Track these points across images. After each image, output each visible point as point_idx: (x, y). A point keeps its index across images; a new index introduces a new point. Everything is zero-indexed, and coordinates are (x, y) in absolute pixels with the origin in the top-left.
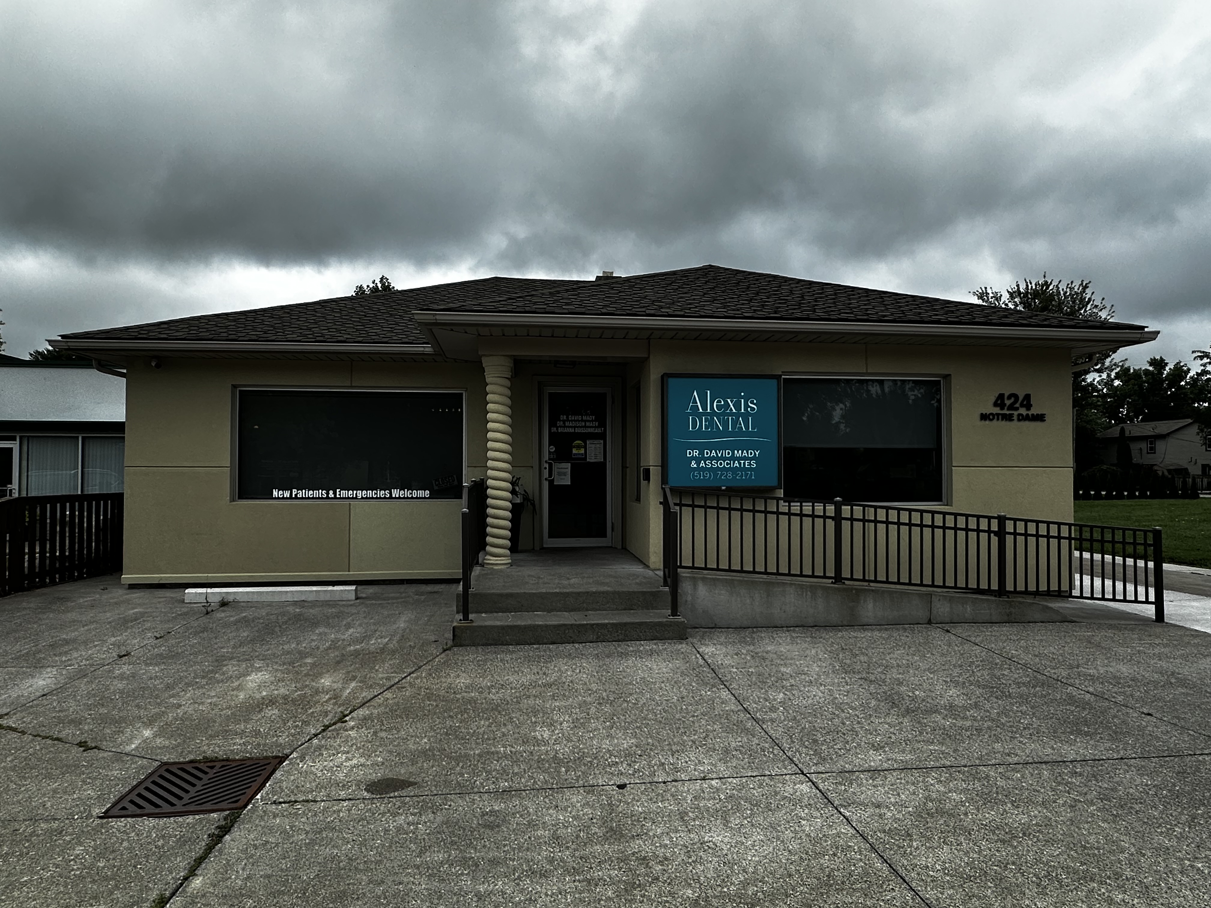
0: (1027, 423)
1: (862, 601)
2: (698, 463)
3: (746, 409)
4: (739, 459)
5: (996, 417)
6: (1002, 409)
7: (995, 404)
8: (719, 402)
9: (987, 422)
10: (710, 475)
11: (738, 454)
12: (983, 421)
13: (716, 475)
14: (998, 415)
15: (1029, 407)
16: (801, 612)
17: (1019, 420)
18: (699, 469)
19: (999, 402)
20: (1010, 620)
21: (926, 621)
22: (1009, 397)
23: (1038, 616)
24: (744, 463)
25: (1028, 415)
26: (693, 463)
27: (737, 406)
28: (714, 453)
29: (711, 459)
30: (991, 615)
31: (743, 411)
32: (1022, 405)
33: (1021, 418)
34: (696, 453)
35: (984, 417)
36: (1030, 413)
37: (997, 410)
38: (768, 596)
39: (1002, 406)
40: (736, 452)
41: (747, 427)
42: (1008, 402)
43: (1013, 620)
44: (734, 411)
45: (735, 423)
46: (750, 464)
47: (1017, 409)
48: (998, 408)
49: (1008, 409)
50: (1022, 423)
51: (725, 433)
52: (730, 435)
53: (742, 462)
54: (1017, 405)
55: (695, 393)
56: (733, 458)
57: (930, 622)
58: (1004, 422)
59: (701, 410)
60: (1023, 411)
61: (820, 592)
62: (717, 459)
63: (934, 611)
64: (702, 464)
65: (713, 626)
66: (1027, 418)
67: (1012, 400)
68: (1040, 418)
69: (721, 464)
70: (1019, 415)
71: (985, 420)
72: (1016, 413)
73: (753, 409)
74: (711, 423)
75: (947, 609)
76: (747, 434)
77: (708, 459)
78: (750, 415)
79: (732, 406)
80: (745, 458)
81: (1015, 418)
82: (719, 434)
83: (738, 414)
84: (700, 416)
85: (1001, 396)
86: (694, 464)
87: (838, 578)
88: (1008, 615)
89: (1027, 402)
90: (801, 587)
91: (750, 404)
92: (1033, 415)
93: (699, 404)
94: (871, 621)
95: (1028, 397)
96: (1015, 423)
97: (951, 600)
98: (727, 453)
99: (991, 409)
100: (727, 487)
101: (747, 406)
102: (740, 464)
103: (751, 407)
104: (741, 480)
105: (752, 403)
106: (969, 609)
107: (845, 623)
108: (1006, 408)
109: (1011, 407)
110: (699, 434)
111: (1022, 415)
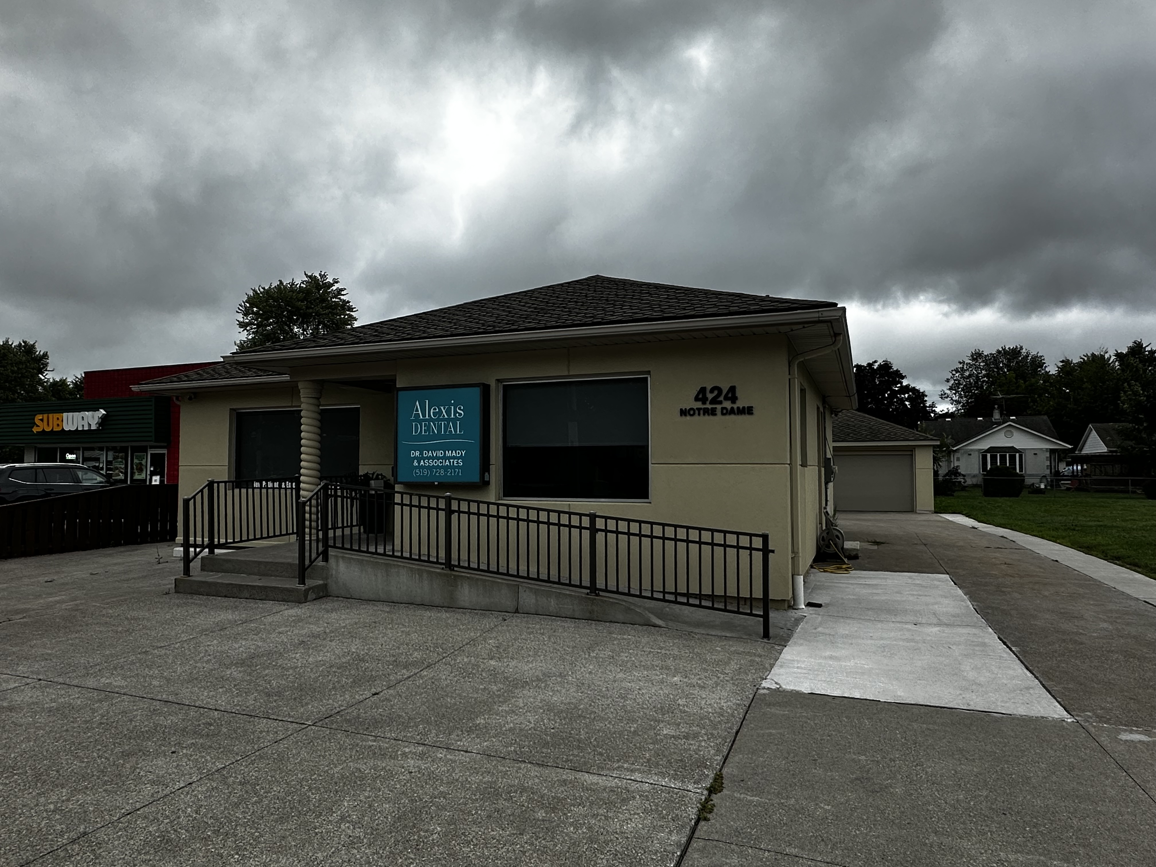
0: (733, 417)
1: (459, 587)
2: (419, 463)
3: (455, 415)
4: (449, 458)
5: (697, 412)
6: (704, 403)
7: (697, 399)
8: (435, 409)
9: (688, 418)
10: (428, 473)
11: (448, 454)
12: (684, 417)
13: (432, 472)
14: (699, 409)
15: (734, 399)
16: (411, 591)
17: (723, 414)
18: (419, 467)
19: (701, 396)
20: (592, 618)
21: (514, 611)
22: (712, 391)
23: (620, 617)
24: (453, 462)
25: (732, 408)
26: (416, 461)
27: (448, 412)
28: (430, 454)
29: (429, 458)
30: (574, 610)
31: (452, 416)
32: (726, 398)
33: (725, 412)
34: (417, 453)
35: (684, 413)
36: (735, 406)
37: (699, 405)
38: (388, 575)
39: (704, 400)
40: (447, 452)
41: (456, 431)
42: (710, 396)
43: (595, 618)
44: (446, 417)
45: (447, 427)
46: (458, 463)
47: (720, 403)
48: (701, 403)
49: (711, 403)
50: (727, 417)
51: (439, 436)
52: (445, 437)
53: (452, 461)
54: (721, 398)
55: (417, 403)
56: (445, 458)
57: (517, 611)
58: (707, 417)
59: (421, 417)
60: (728, 405)
61: (425, 575)
62: (433, 458)
63: (521, 602)
64: (422, 463)
65: (349, 596)
66: (732, 412)
67: (716, 392)
68: (749, 411)
69: (436, 463)
70: (723, 409)
71: (686, 415)
72: (719, 407)
73: (460, 414)
74: (428, 427)
75: (533, 601)
76: (456, 436)
77: (427, 458)
78: (458, 419)
79: (444, 411)
80: (454, 458)
81: (719, 412)
82: (435, 437)
83: (449, 420)
84: (420, 422)
85: (703, 390)
86: (416, 463)
87: (448, 565)
88: (590, 613)
89: (732, 395)
90: (411, 569)
91: (459, 411)
92: (738, 408)
93: (420, 412)
94: (467, 605)
95: (733, 389)
96: (719, 417)
97: (536, 592)
98: (440, 454)
99: (692, 404)
100: (439, 483)
101: (455, 412)
102: (450, 462)
103: (459, 413)
104: (451, 476)
105: (460, 409)
106: (552, 602)
107: (445, 604)
108: (708, 402)
109: (714, 401)
110: (420, 438)
111: (726, 408)
